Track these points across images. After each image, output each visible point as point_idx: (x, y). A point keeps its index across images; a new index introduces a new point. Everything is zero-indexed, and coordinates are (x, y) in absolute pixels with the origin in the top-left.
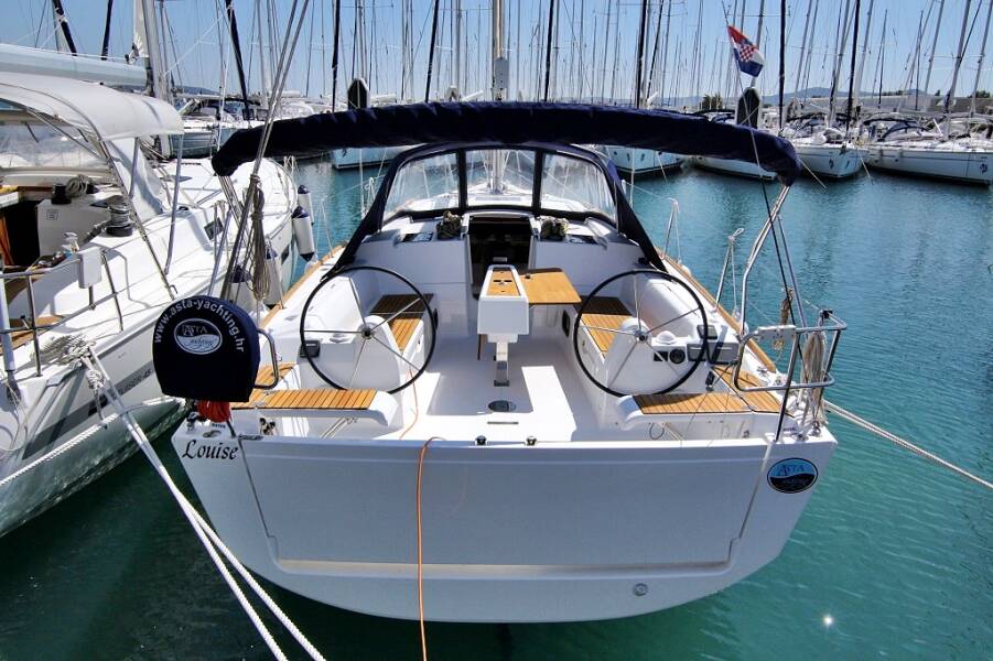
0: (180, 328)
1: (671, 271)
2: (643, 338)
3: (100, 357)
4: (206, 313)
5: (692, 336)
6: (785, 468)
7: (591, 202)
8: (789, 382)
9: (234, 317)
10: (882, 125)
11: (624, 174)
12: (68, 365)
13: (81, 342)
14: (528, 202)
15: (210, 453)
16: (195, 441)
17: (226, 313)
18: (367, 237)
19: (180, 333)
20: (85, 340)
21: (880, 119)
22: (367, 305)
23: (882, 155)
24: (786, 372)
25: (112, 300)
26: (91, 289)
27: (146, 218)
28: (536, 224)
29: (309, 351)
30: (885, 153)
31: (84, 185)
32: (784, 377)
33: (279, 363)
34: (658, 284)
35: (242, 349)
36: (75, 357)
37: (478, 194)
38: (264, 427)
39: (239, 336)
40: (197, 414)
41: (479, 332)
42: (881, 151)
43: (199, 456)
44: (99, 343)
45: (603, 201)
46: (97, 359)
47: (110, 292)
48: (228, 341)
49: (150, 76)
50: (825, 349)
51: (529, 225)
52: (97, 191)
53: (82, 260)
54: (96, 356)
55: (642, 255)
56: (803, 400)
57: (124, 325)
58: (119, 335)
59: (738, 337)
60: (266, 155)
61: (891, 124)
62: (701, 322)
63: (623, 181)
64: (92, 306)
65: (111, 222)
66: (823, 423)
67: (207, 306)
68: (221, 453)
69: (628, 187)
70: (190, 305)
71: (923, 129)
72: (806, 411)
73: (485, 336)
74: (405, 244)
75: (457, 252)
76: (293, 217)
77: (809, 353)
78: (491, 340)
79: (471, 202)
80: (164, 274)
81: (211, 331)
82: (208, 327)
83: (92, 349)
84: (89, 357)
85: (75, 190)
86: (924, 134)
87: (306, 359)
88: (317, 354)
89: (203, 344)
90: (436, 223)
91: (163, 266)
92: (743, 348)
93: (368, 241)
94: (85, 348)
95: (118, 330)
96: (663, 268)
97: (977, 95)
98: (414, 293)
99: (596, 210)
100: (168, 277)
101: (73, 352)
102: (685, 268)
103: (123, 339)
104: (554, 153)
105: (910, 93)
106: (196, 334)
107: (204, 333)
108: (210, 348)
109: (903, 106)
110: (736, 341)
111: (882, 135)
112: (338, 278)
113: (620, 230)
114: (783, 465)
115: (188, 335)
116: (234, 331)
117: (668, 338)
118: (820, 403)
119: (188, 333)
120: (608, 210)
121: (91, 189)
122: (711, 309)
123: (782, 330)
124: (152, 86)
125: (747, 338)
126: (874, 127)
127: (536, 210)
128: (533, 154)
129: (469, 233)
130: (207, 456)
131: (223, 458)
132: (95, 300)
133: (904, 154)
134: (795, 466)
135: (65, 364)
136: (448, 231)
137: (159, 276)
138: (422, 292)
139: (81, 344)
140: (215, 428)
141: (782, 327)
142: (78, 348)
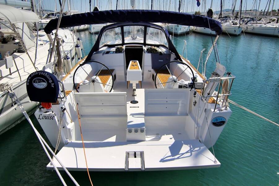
0: (34, 80)
1: (184, 61)
2: (175, 82)
3: (14, 89)
4: (42, 76)
5: (190, 81)
6: (217, 120)
7: (161, 41)
8: (218, 94)
9: (50, 77)
10: (246, 19)
11: (171, 33)
12: (3, 92)
13: (8, 85)
14: (142, 42)
15: (46, 118)
16: (41, 114)
17: (48, 76)
18: (95, 52)
19: (34, 82)
20: (9, 84)
21: (245, 18)
22: (95, 73)
23: (247, 28)
24: (217, 91)
25: (17, 72)
26: (10, 69)
27: (29, 47)
28: (145, 48)
29: (76, 87)
30: (248, 28)
31: (12, 38)
32: (217, 93)
33: (65, 91)
34: (180, 65)
35: (53, 86)
36: (6, 89)
37: (128, 40)
38: (62, 110)
39: (52, 83)
40: (41, 106)
41: (127, 80)
42: (247, 27)
43: (43, 119)
44: (14, 85)
45: (164, 41)
46: (12, 90)
47: (17, 70)
48: (49, 84)
49: (32, 5)
50: (229, 84)
51: (143, 49)
52: (16, 39)
53: (6, 60)
54: (12, 89)
55: (175, 57)
56: (222, 99)
57: (21, 79)
58: (19, 83)
59: (203, 81)
60: (60, 27)
61: (249, 19)
62: (192, 77)
63: (171, 35)
64: (11, 74)
65: (19, 49)
66: (228, 106)
67: (42, 74)
68: (49, 118)
69: (172, 37)
70: (37, 73)
71: (258, 21)
72: (223, 102)
73: (129, 81)
74: (106, 55)
75: (121, 57)
76: (76, 47)
77: (224, 85)
78: (131, 83)
79: (126, 42)
80: (34, 64)
81: (44, 81)
82: (43, 80)
83: (11, 87)
84: (10, 89)
85: (9, 39)
86: (258, 22)
87: (75, 89)
88: (79, 88)
89: (42, 85)
90: (115, 48)
91: (34, 62)
92: (205, 84)
93: (95, 54)
94: (9, 87)
95: (20, 81)
96: (181, 61)
97: (273, 11)
98: (107, 69)
99: (162, 44)
100: (35, 65)
101: (5, 88)
102: (188, 61)
103: (21, 84)
104: (150, 27)
105: (254, 10)
106: (39, 82)
107: (41, 82)
108: (44, 86)
109: (252, 14)
110: (203, 82)
111: (246, 22)
112: (85, 65)
113: (169, 50)
114: (216, 119)
115: (37, 83)
116: (51, 81)
117: (182, 81)
118: (227, 100)
119: (37, 82)
120: (166, 44)
121: (14, 39)
122: (196, 73)
123: (216, 79)
124: (33, 8)
125: (206, 81)
126: (244, 20)
127: (145, 44)
128: (143, 27)
129: (125, 51)
130: (45, 119)
131: (50, 119)
132: (11, 72)
133: (255, 28)
134: (219, 119)
135: (3, 91)
136: (119, 51)
137: (32, 65)
138: (109, 69)
139: (7, 85)
140: (47, 110)
141: (216, 78)
142: (7, 87)
